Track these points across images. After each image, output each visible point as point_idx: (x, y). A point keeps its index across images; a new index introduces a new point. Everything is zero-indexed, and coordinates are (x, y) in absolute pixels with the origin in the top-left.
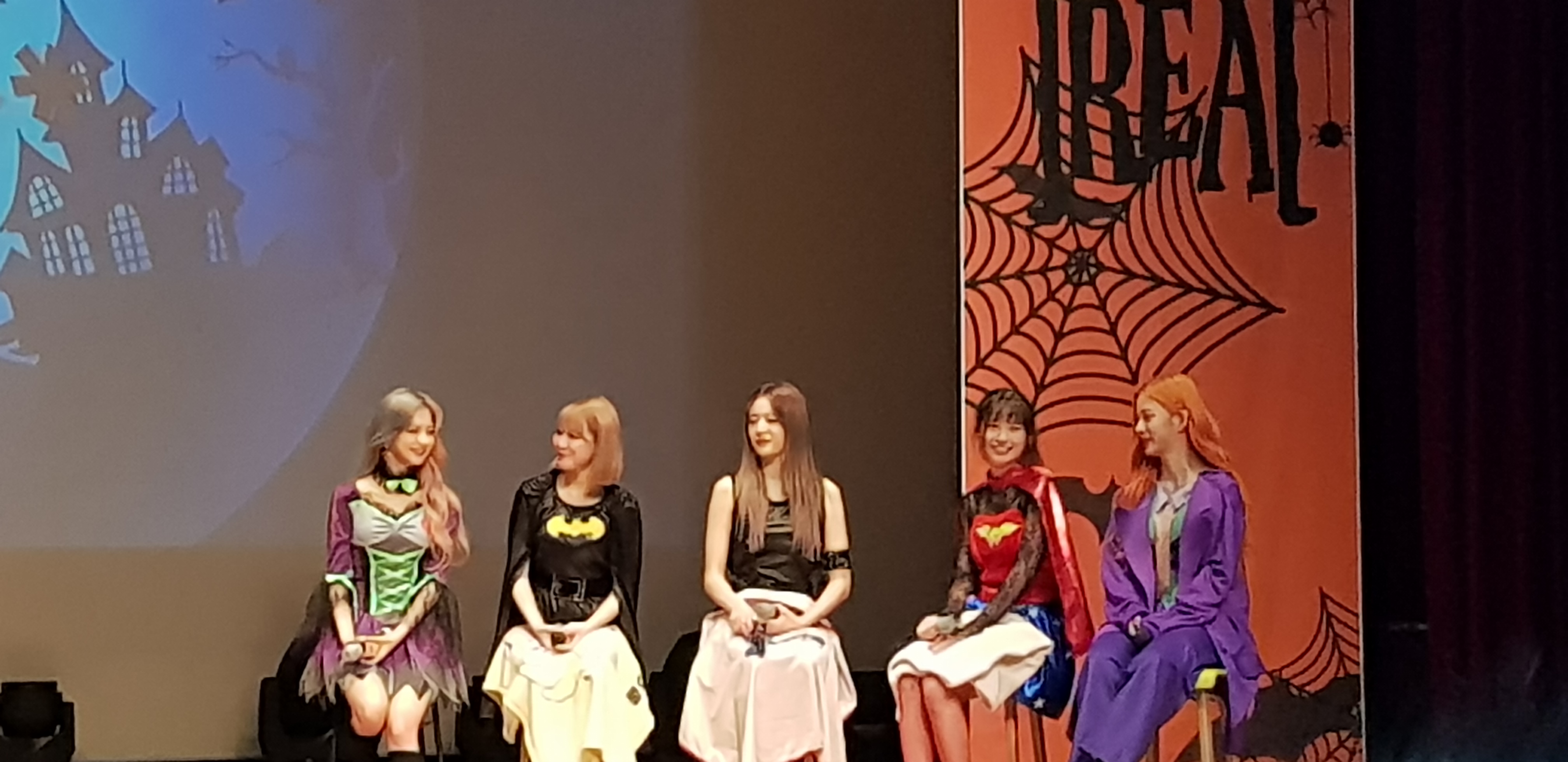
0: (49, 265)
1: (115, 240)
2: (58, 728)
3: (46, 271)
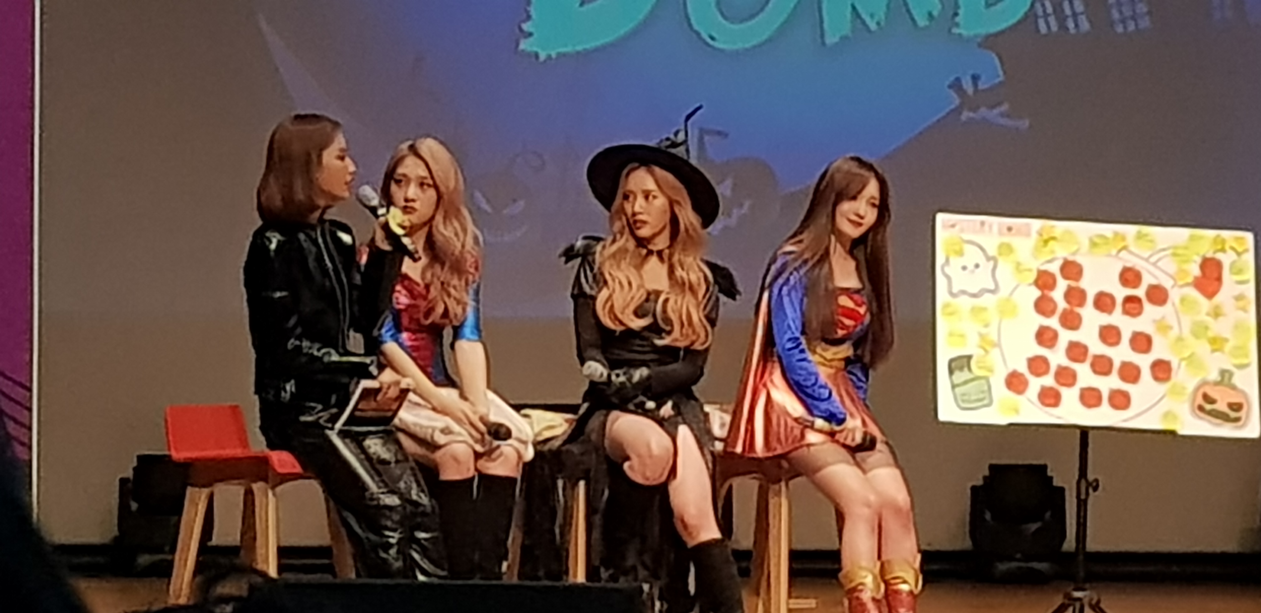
0: (1042, 23)
2: (1048, 515)
3: (1038, 30)
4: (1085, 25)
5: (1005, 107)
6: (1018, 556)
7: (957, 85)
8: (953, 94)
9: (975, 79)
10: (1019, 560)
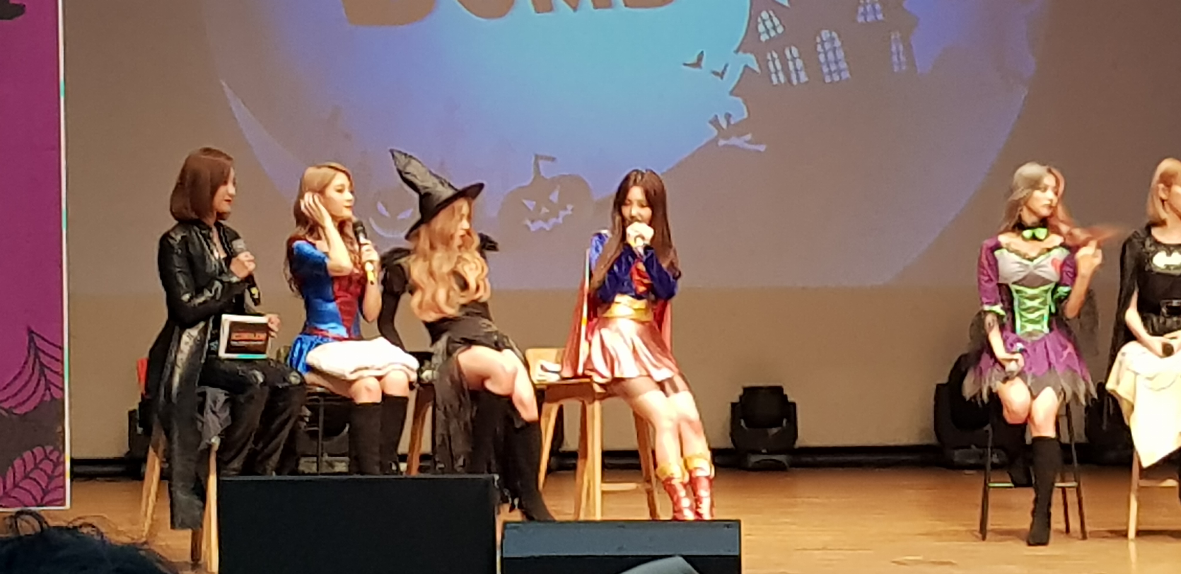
0: (774, 77)
1: (822, 57)
2: (785, 421)
3: (771, 81)
4: (804, 78)
5: (749, 137)
6: (764, 451)
7: (715, 122)
8: (711, 127)
9: (728, 116)
10: (764, 454)
